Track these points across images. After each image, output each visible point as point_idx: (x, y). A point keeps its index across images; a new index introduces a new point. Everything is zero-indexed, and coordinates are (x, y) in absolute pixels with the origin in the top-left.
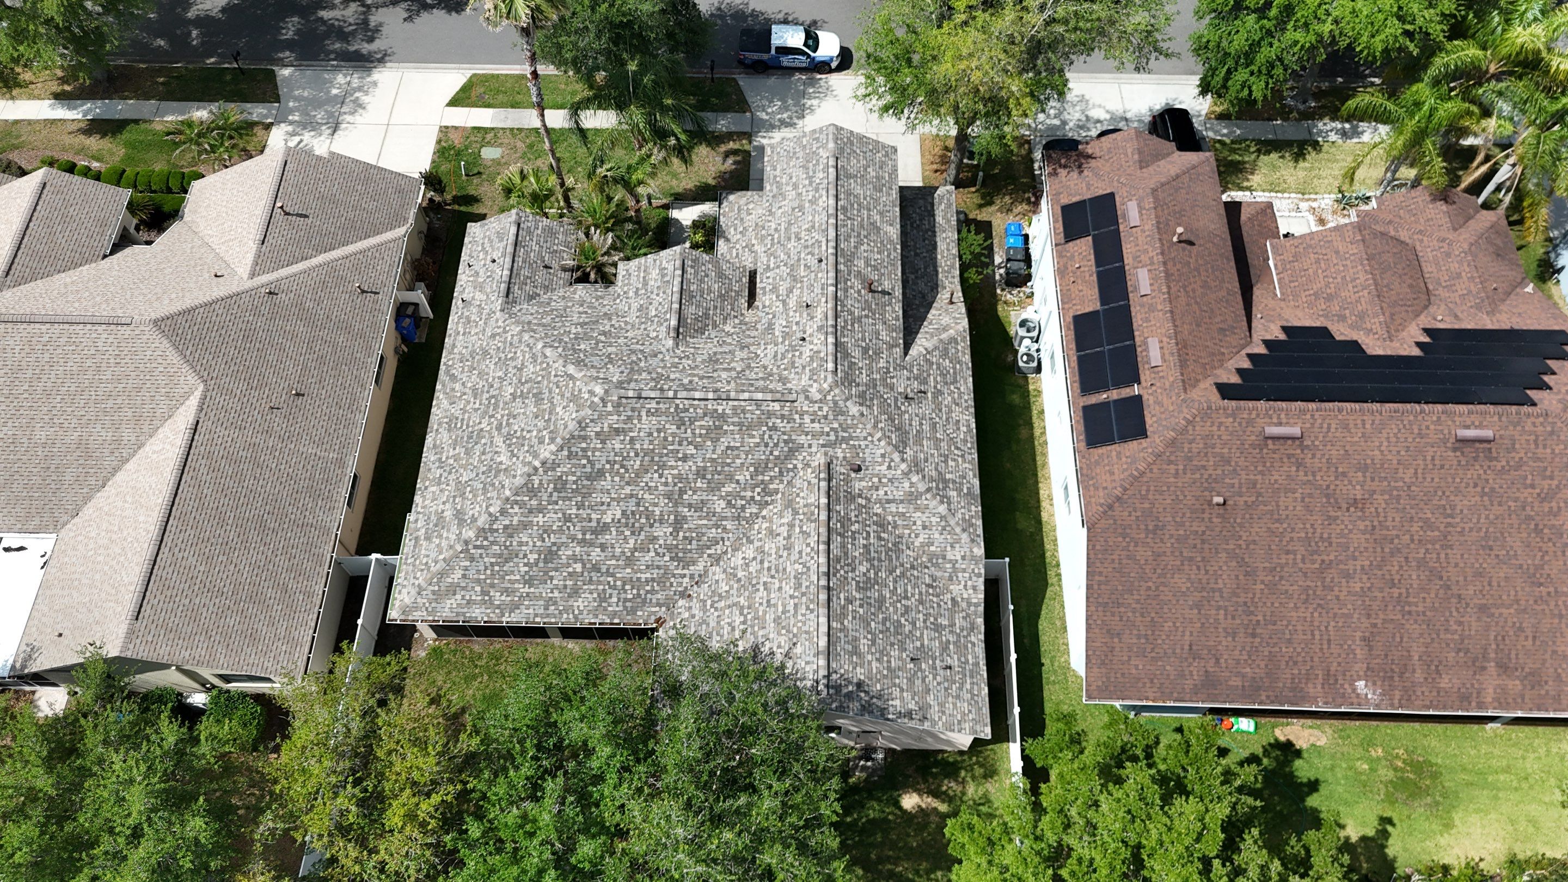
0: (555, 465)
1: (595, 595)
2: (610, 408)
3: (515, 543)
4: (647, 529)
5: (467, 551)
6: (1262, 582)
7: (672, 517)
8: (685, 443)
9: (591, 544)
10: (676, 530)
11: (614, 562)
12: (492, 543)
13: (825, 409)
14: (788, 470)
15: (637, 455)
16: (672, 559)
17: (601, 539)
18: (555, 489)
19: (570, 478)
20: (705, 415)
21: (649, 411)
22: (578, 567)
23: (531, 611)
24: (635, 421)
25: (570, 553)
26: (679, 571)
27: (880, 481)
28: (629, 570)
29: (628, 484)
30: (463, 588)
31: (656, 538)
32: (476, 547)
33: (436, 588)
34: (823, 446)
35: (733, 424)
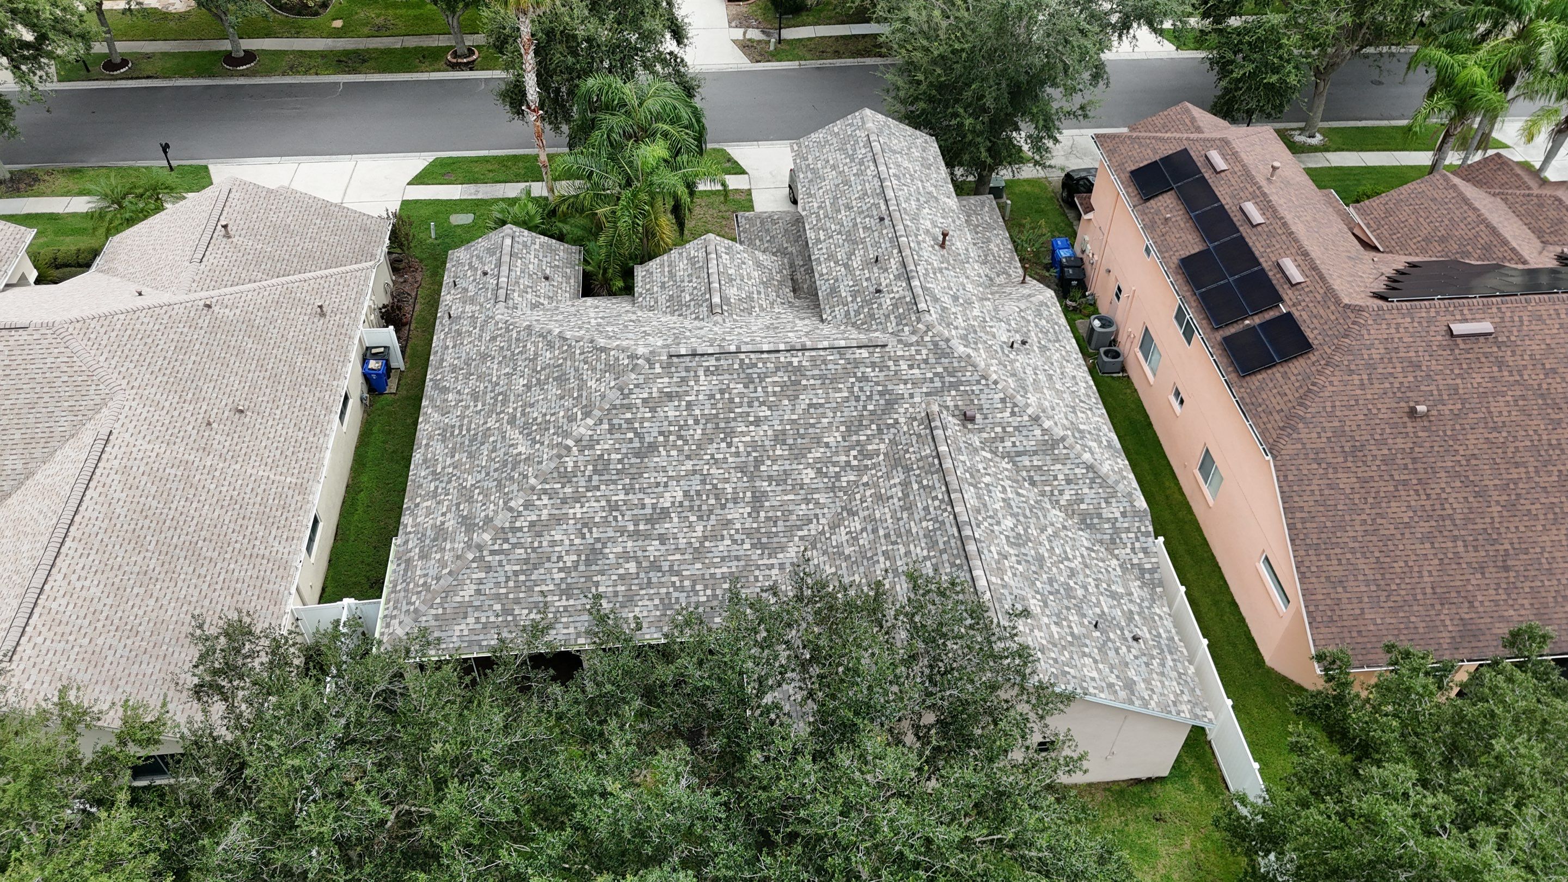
0: (592, 443)
1: (657, 602)
2: (658, 370)
3: (545, 544)
4: (718, 511)
5: (482, 558)
6: (1498, 502)
7: (749, 494)
8: (756, 404)
9: (647, 536)
10: (756, 510)
11: (678, 557)
12: (515, 546)
13: (924, 352)
14: (889, 426)
15: (697, 422)
16: (753, 546)
17: (660, 529)
18: (595, 471)
19: (613, 456)
20: (778, 369)
21: (707, 370)
22: (632, 567)
23: (571, 630)
24: (692, 383)
25: (620, 549)
26: (765, 561)
27: (1004, 431)
28: (699, 566)
29: (689, 457)
30: (477, 608)
31: (730, 522)
32: (493, 553)
33: (440, 611)
34: (927, 394)
35: (813, 377)
